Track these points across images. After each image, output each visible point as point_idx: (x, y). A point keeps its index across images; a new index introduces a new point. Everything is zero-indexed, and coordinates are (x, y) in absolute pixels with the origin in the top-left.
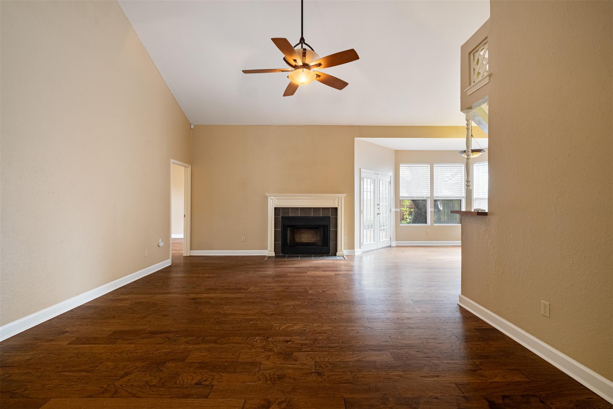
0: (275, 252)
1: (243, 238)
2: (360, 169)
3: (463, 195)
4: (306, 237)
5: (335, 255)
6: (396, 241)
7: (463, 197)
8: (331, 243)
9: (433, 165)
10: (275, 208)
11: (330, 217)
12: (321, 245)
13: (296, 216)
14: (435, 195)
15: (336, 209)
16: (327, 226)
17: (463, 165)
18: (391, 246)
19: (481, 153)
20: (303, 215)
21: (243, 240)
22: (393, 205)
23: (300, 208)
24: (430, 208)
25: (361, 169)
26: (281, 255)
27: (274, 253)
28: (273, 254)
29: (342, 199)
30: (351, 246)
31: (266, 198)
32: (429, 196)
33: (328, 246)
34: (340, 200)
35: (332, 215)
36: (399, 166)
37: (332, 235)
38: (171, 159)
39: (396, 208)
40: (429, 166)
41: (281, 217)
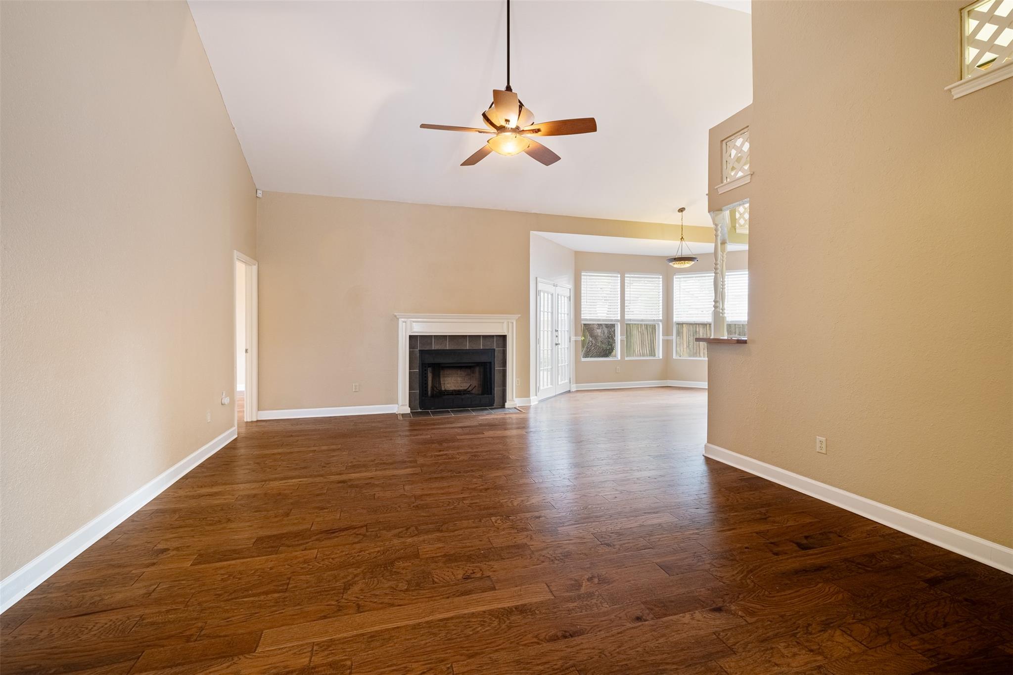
0: (409, 407)
1: (356, 386)
2: (536, 278)
3: (661, 318)
4: (452, 382)
5: (503, 406)
6: (576, 383)
7: (661, 321)
8: (495, 388)
9: (625, 274)
10: (410, 337)
11: (494, 349)
12: (480, 392)
13: (442, 349)
14: (627, 317)
15: (504, 338)
16: (491, 363)
17: (661, 277)
18: (570, 391)
19: (692, 263)
20: (452, 348)
21: (356, 389)
22: (573, 333)
23: (449, 336)
24: (621, 336)
25: (538, 279)
26: (419, 410)
27: (410, 409)
28: (408, 410)
29: (513, 323)
30: (525, 392)
31: (396, 319)
32: (619, 318)
33: (491, 394)
34: (510, 324)
35: (498, 346)
36: (581, 275)
37: (497, 378)
38: (235, 251)
39: (576, 335)
40: (619, 275)
41: (419, 350)
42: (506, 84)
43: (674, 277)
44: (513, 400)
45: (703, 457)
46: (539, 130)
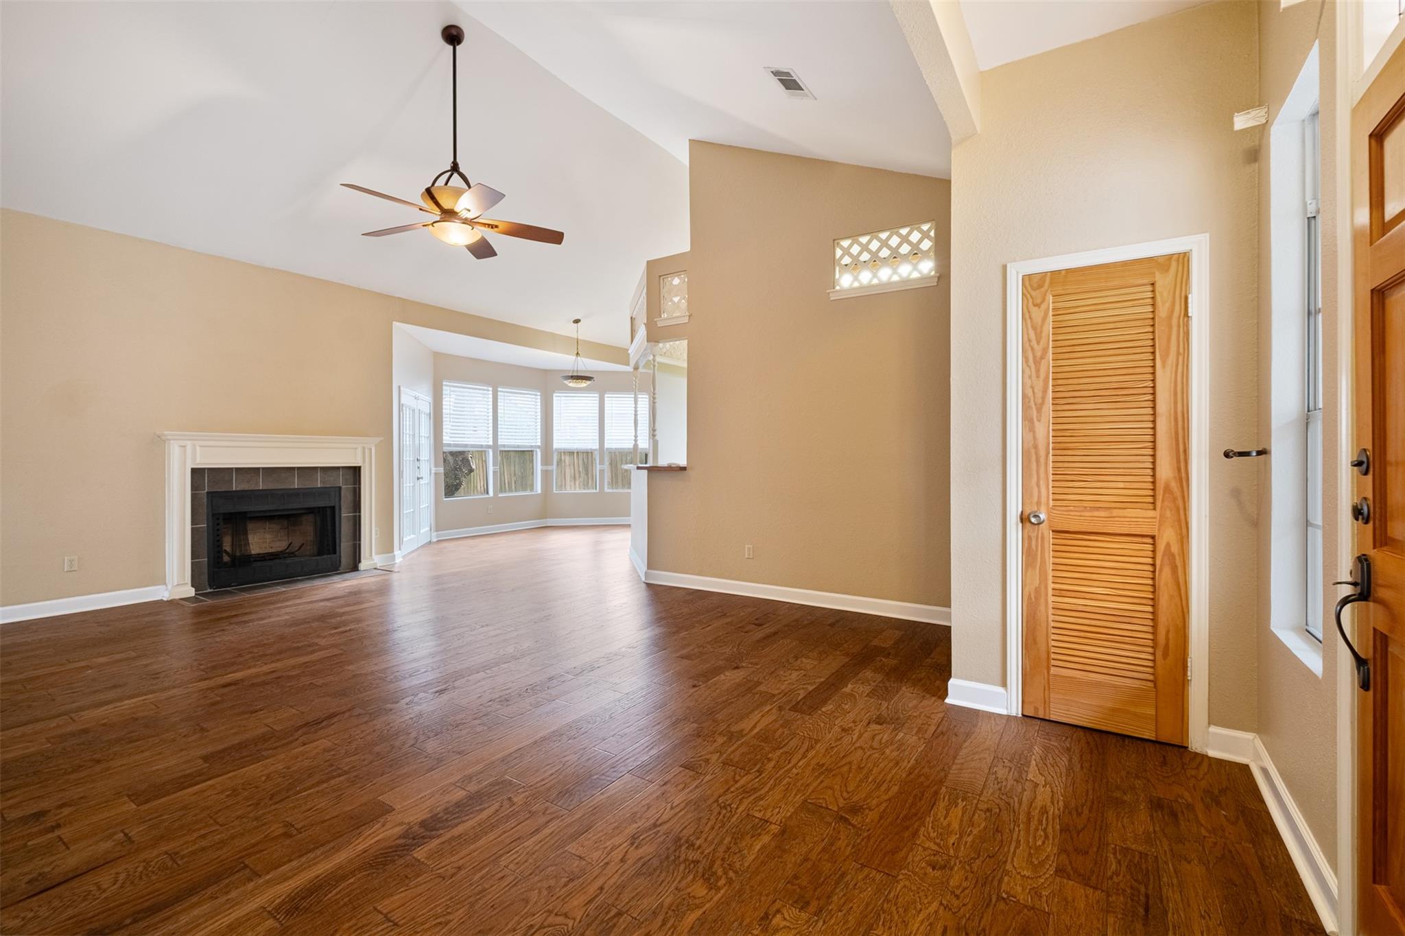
0: (192, 586)
1: (71, 561)
2: (399, 387)
3: (539, 444)
4: (260, 541)
5: (355, 568)
6: (437, 531)
7: (539, 447)
8: (342, 545)
9: (497, 387)
10: (194, 471)
11: (340, 488)
13: (251, 489)
14: (500, 442)
15: (356, 471)
16: (333, 508)
17: (538, 393)
18: (430, 542)
19: (589, 382)
20: (271, 486)
23: (263, 468)
24: (493, 466)
25: (402, 388)
26: (209, 590)
27: (194, 589)
28: (191, 592)
29: (371, 449)
30: (388, 546)
32: (491, 443)
33: (335, 553)
34: (367, 451)
35: (346, 482)
36: (442, 385)
37: (345, 529)
39: (436, 466)
40: (491, 389)
41: (208, 493)
42: (452, 160)
43: (555, 395)
44: (371, 558)
45: (644, 585)
46: (496, 227)
